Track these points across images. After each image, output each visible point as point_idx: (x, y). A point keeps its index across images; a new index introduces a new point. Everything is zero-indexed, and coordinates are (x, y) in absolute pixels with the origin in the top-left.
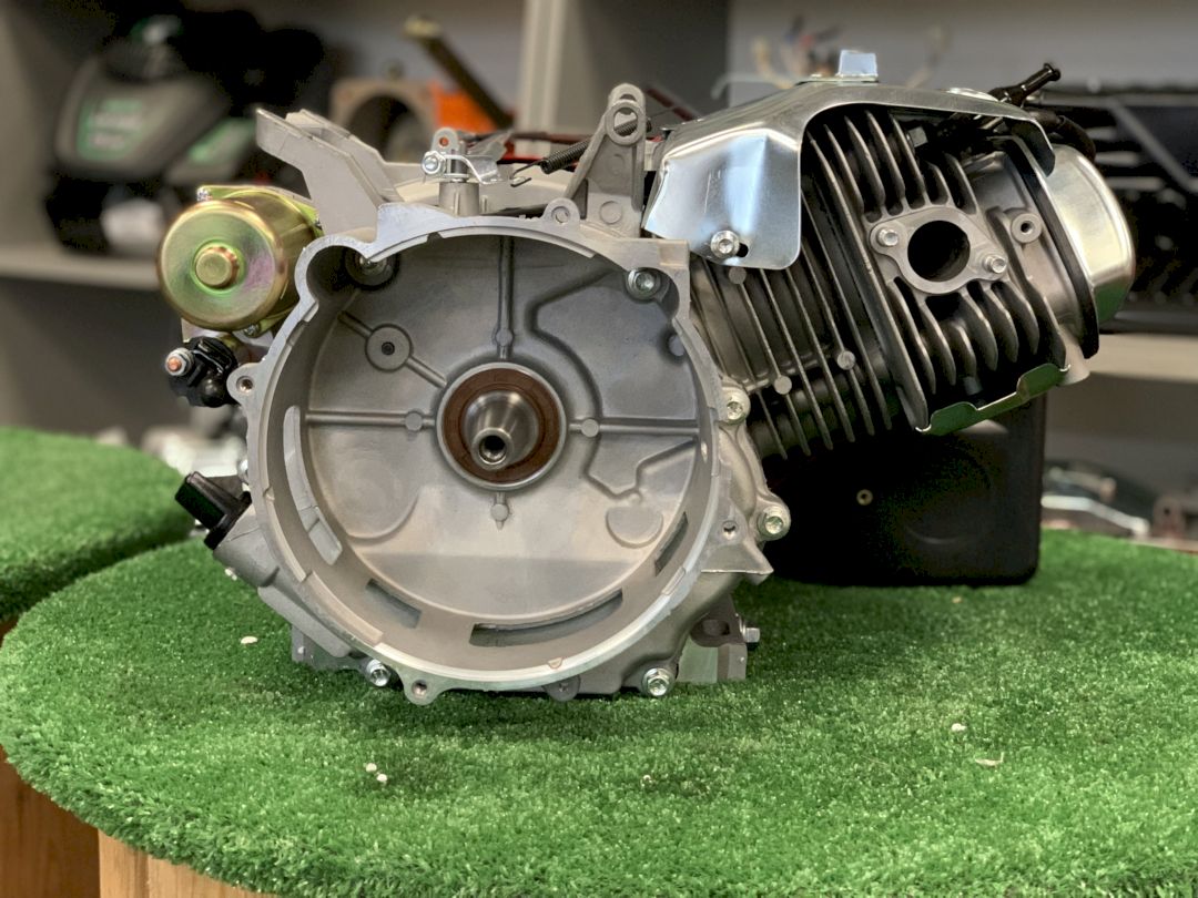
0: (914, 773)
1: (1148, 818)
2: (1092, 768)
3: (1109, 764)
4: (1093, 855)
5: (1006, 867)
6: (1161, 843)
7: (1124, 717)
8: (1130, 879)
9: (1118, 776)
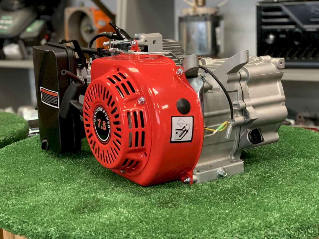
0: (235, 198)
1: (304, 209)
2: (286, 194)
3: (291, 192)
4: (289, 221)
5: (264, 226)
6: (309, 216)
7: (294, 178)
8: (300, 228)
9: (294, 196)
